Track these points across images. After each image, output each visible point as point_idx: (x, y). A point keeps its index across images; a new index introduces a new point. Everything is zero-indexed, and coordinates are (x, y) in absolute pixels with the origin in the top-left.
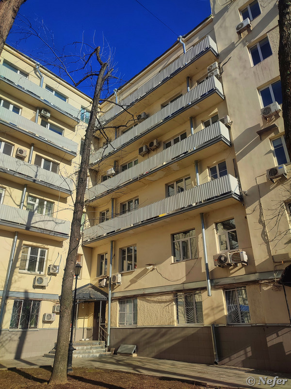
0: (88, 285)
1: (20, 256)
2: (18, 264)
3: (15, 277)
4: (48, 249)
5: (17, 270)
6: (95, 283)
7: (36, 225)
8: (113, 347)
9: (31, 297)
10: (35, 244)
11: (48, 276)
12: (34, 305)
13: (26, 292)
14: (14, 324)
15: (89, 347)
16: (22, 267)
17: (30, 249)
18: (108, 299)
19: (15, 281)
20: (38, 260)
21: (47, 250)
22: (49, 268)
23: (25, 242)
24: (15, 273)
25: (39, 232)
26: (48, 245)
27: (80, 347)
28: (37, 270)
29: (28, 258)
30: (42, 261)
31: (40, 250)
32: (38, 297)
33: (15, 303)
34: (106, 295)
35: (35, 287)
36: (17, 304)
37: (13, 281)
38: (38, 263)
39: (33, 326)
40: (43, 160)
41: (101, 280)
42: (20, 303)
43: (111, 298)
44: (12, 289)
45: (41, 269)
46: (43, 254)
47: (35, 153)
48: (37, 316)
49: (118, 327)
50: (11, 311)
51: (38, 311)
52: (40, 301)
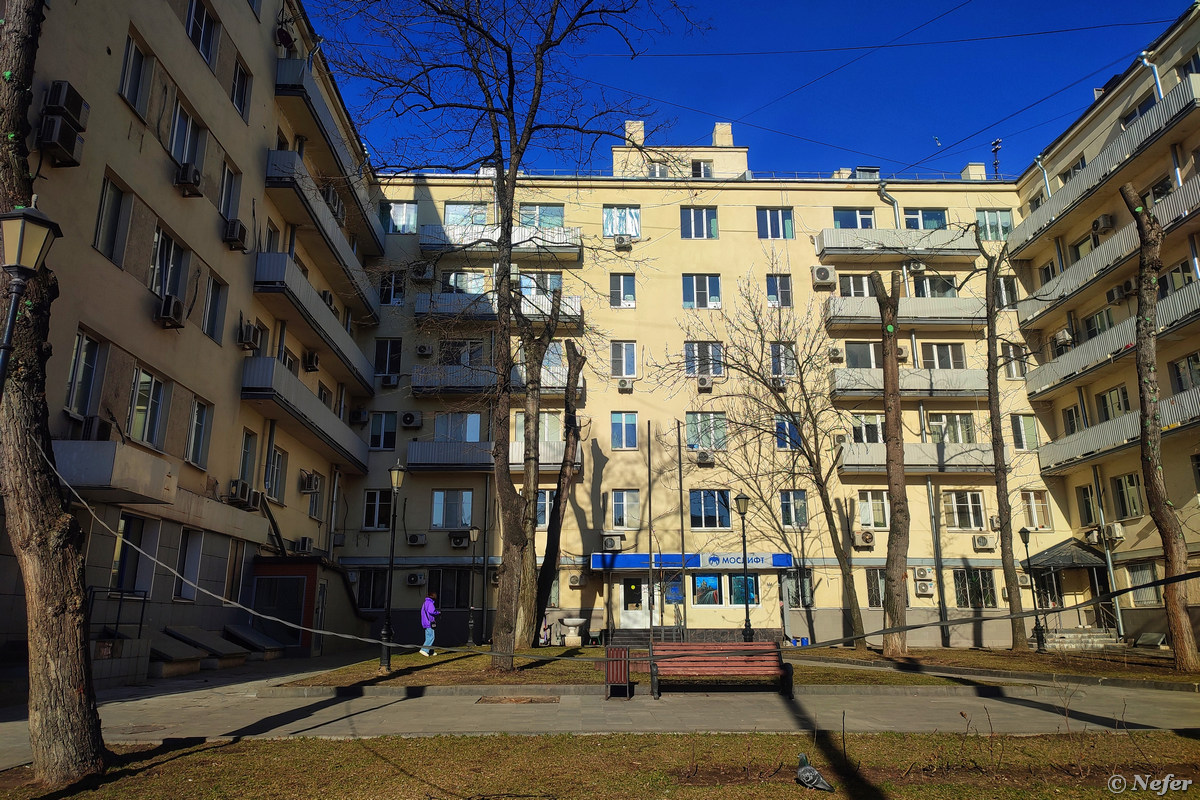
0: (1070, 540)
1: (942, 508)
2: (943, 520)
3: (943, 540)
4: (981, 491)
5: (943, 529)
6: (1081, 536)
7: (953, 462)
8: (1131, 637)
9: (973, 565)
10: (958, 488)
11: (993, 533)
12: (983, 575)
13: (964, 560)
14: (962, 601)
15: (1086, 635)
16: (950, 524)
17: (954, 496)
18: (1106, 563)
19: (946, 545)
20: (971, 510)
21: (980, 494)
22: (992, 521)
23: (942, 487)
24: (941, 534)
25: (960, 470)
26: (979, 485)
27: (1072, 635)
28: (973, 525)
29: (955, 510)
30: (977, 511)
31: (969, 494)
32: (988, 565)
33: (956, 575)
34: (1103, 556)
35: (977, 550)
36: (958, 576)
37: (942, 545)
38: (971, 516)
39: (990, 605)
40: (935, 347)
41: (1088, 534)
42: (962, 573)
43: (1113, 562)
44: (945, 555)
45: (979, 523)
46: (975, 499)
47: (919, 342)
48: (993, 591)
49: (1133, 606)
50: (953, 585)
51: (992, 585)
52: (991, 570)
